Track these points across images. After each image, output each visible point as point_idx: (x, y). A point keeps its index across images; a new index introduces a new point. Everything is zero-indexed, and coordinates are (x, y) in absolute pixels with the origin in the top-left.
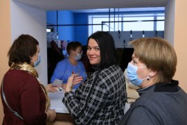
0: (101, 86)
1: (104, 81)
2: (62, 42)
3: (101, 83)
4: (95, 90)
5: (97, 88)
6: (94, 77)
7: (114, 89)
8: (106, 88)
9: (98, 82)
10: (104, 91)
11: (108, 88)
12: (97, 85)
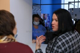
0: (57, 47)
1: (60, 43)
2: (44, 15)
3: (58, 45)
4: (54, 49)
5: (55, 48)
6: (54, 41)
7: (68, 49)
8: (61, 48)
9: (56, 44)
10: (60, 50)
11: (63, 49)
12: (55, 46)
